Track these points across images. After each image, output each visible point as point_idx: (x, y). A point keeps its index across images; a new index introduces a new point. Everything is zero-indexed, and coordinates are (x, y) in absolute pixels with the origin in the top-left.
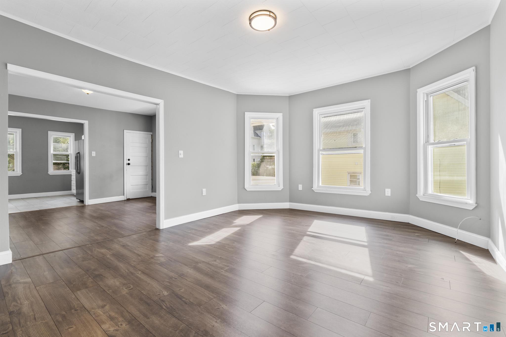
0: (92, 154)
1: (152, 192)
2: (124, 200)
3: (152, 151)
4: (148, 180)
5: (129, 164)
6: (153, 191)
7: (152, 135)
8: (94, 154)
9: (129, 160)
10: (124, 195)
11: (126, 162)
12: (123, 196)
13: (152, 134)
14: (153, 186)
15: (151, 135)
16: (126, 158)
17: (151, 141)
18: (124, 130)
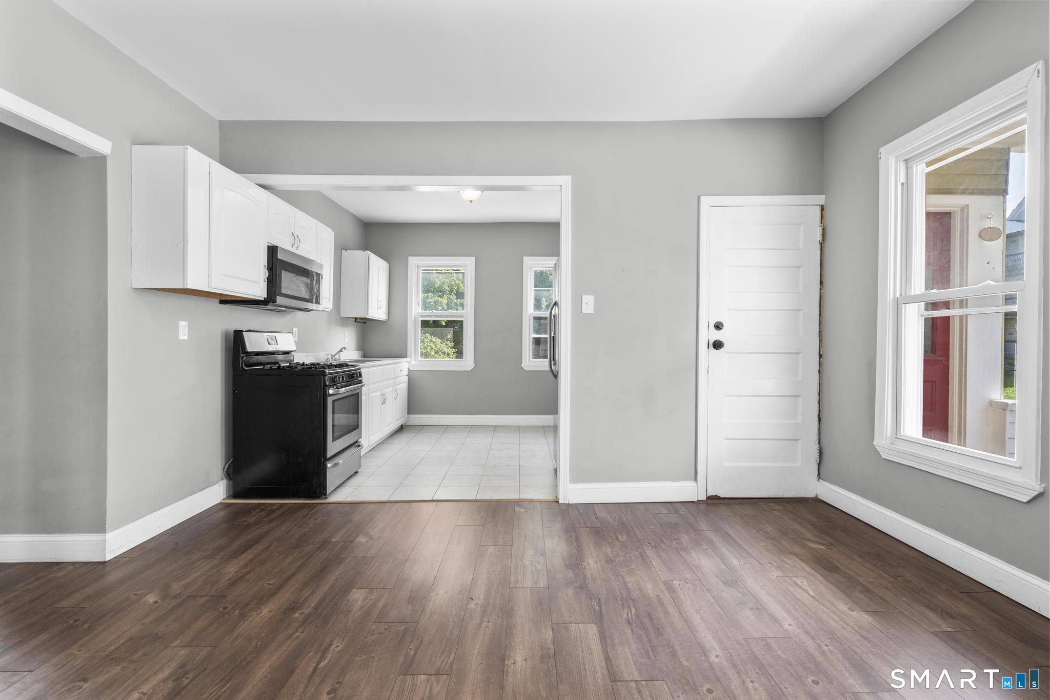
0: (584, 306)
1: (819, 476)
2: (695, 500)
3: (821, 283)
4: (799, 421)
5: (718, 345)
6: (822, 475)
7: (822, 210)
8: (589, 304)
9: (718, 326)
10: (696, 479)
11: (708, 335)
12: (693, 484)
13: (823, 204)
14: (825, 452)
15: (819, 209)
16: (707, 318)
17: (819, 237)
18: (699, 198)
